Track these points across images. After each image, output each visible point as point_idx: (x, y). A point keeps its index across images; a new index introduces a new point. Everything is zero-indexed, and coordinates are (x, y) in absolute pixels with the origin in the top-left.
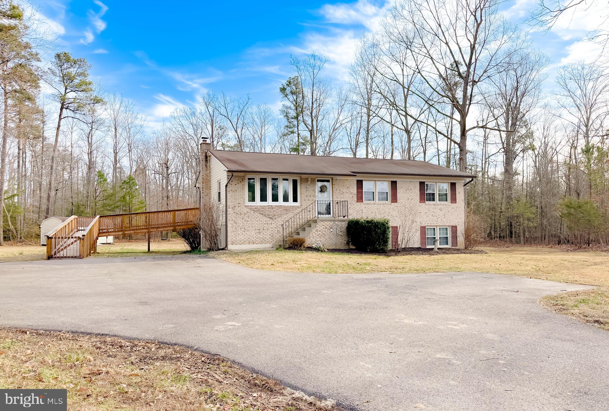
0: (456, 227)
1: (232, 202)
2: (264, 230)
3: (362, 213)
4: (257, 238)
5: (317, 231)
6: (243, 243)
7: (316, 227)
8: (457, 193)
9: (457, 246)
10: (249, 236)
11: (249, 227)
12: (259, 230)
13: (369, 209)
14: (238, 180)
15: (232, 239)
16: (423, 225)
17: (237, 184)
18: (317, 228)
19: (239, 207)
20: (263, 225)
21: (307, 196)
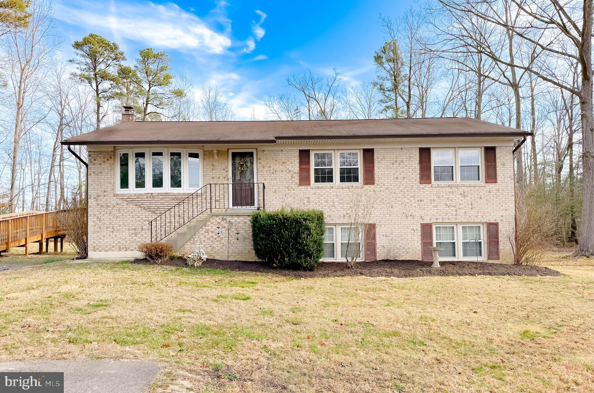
0: (496, 225)
1: (94, 190)
2: (142, 229)
3: (309, 202)
4: (133, 242)
5: (207, 231)
6: (110, 249)
7: (205, 226)
8: (498, 164)
9: (498, 259)
10: (120, 238)
11: (120, 226)
12: (135, 229)
13: (322, 196)
14: (104, 158)
15: (94, 242)
16: (427, 221)
17: (103, 164)
18: (207, 228)
19: (104, 196)
20: (142, 223)
21: (213, 178)
